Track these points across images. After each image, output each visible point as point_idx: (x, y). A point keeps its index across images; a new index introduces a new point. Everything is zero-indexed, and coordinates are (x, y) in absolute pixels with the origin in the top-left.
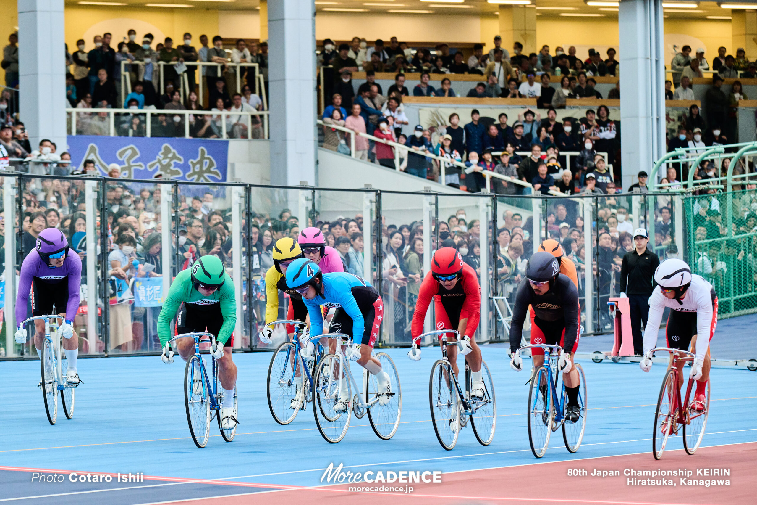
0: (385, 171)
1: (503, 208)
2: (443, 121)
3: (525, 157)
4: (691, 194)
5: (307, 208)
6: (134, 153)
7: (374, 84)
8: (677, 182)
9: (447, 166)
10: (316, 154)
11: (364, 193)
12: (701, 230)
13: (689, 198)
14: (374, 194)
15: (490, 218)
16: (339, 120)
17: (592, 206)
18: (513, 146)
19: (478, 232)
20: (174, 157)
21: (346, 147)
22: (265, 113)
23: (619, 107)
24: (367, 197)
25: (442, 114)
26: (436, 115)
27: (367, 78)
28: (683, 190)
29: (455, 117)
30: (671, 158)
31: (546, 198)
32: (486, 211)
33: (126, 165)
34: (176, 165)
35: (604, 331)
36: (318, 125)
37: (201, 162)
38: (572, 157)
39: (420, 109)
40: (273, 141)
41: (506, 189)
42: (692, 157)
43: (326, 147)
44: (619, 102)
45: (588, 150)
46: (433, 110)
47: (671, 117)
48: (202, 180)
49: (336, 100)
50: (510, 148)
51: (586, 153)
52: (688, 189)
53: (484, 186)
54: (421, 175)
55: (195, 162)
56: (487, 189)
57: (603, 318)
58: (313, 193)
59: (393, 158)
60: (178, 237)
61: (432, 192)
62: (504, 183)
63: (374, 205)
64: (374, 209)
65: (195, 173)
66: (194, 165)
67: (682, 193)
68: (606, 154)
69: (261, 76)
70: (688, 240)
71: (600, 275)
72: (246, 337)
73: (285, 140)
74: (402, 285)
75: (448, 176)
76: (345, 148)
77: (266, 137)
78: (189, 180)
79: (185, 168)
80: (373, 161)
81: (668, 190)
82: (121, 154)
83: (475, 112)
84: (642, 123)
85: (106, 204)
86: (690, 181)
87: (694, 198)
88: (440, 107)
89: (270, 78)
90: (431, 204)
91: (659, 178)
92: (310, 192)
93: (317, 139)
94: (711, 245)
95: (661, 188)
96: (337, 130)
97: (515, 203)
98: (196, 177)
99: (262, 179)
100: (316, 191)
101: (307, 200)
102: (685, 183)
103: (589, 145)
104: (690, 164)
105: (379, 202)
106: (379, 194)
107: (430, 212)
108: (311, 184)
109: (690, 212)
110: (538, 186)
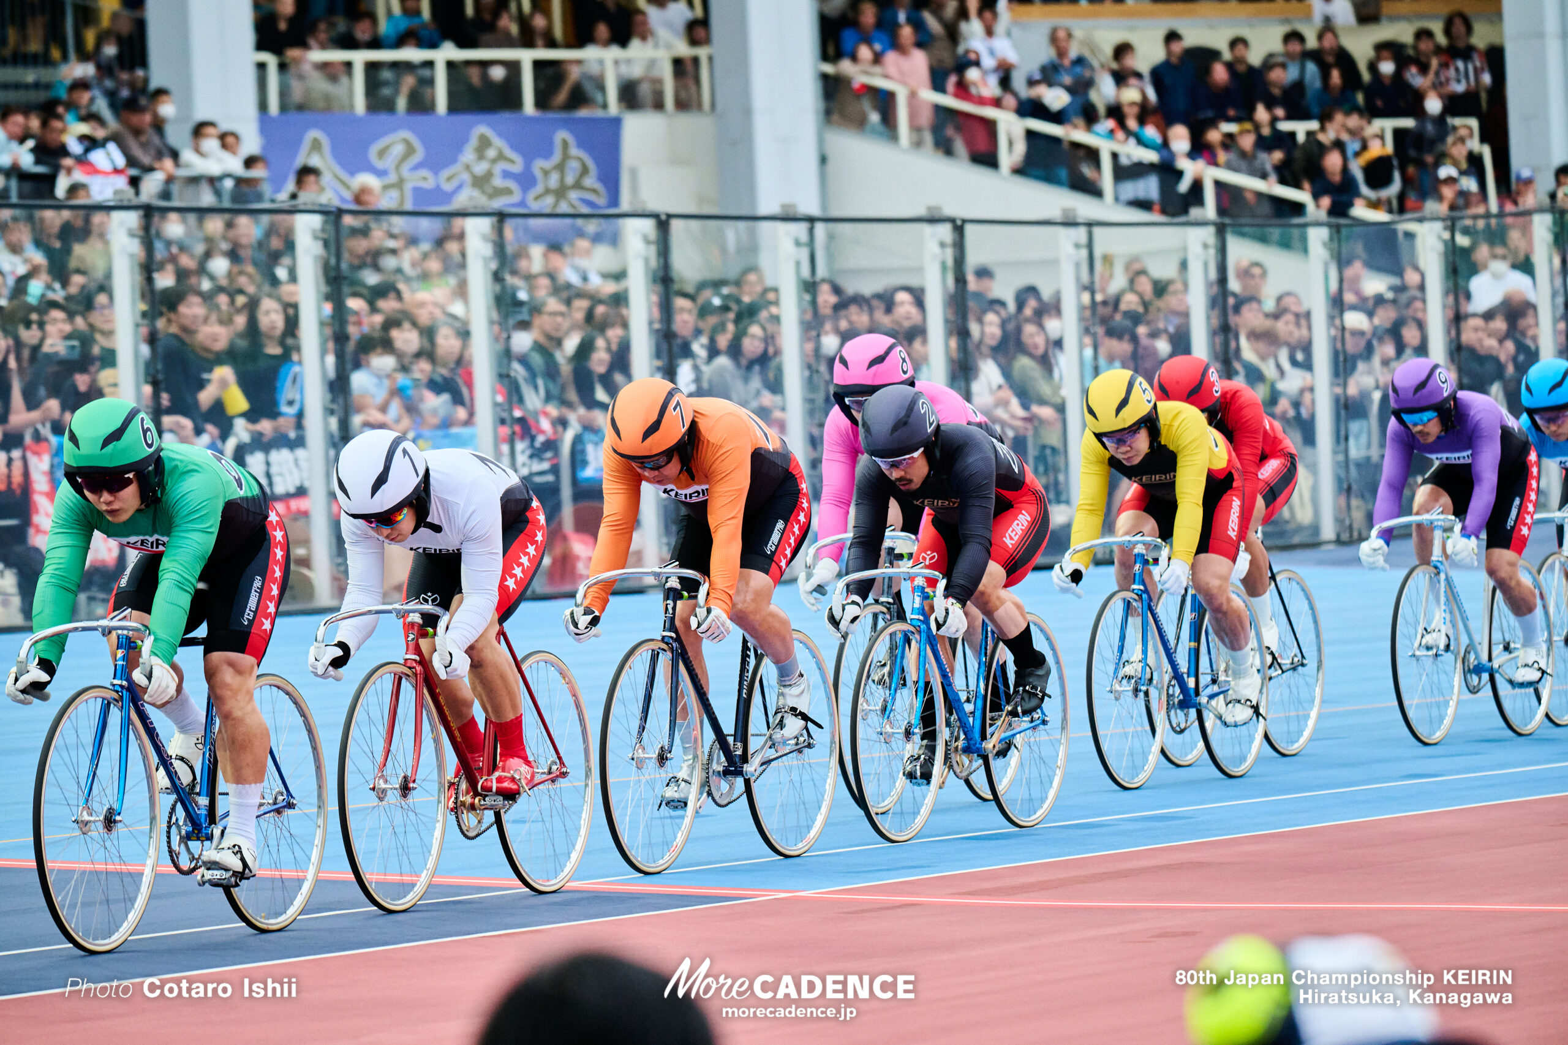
0: (980, 175)
1: (1239, 250)
3: (1294, 134)
5: (797, 262)
6: (410, 151)
10: (821, 142)
11: (925, 225)
14: (947, 228)
15: (1213, 275)
16: (871, 64)
17: (1443, 238)
18: (1269, 107)
19: (1183, 307)
20: (501, 157)
21: (885, 125)
22: (704, 52)
23: (1499, 18)
24: (933, 236)
25: (1100, 43)
26: (1088, 45)
32: (1203, 259)
33: (392, 178)
34: (506, 174)
36: (824, 76)
37: (561, 167)
40: (722, 115)
41: (1252, 208)
43: (842, 126)
44: (1500, 3)
48: (564, 208)
50: (1262, 115)
53: (1200, 202)
55: (547, 164)
56: (1210, 209)
58: (811, 231)
60: (509, 337)
61: (1080, 220)
62: (1247, 195)
63: (949, 251)
64: (950, 262)
65: (547, 191)
66: (546, 173)
68: (1474, 123)
73: (747, 112)
74: (1022, 432)
75: (1120, 185)
76: (881, 129)
77: (706, 106)
78: (535, 206)
79: (526, 180)
80: (950, 154)
82: (382, 154)
83: (1172, 37)
84: (1553, 51)
85: (344, 266)
88: (1095, 27)
90: (1078, 247)
92: (801, 229)
93: (820, 107)
96: (868, 88)
98: (549, 200)
99: (700, 200)
100: (817, 224)
101: (799, 248)
105: (959, 245)
106: (959, 228)
107: (1077, 265)
108: (812, 208)
110: (1326, 201)
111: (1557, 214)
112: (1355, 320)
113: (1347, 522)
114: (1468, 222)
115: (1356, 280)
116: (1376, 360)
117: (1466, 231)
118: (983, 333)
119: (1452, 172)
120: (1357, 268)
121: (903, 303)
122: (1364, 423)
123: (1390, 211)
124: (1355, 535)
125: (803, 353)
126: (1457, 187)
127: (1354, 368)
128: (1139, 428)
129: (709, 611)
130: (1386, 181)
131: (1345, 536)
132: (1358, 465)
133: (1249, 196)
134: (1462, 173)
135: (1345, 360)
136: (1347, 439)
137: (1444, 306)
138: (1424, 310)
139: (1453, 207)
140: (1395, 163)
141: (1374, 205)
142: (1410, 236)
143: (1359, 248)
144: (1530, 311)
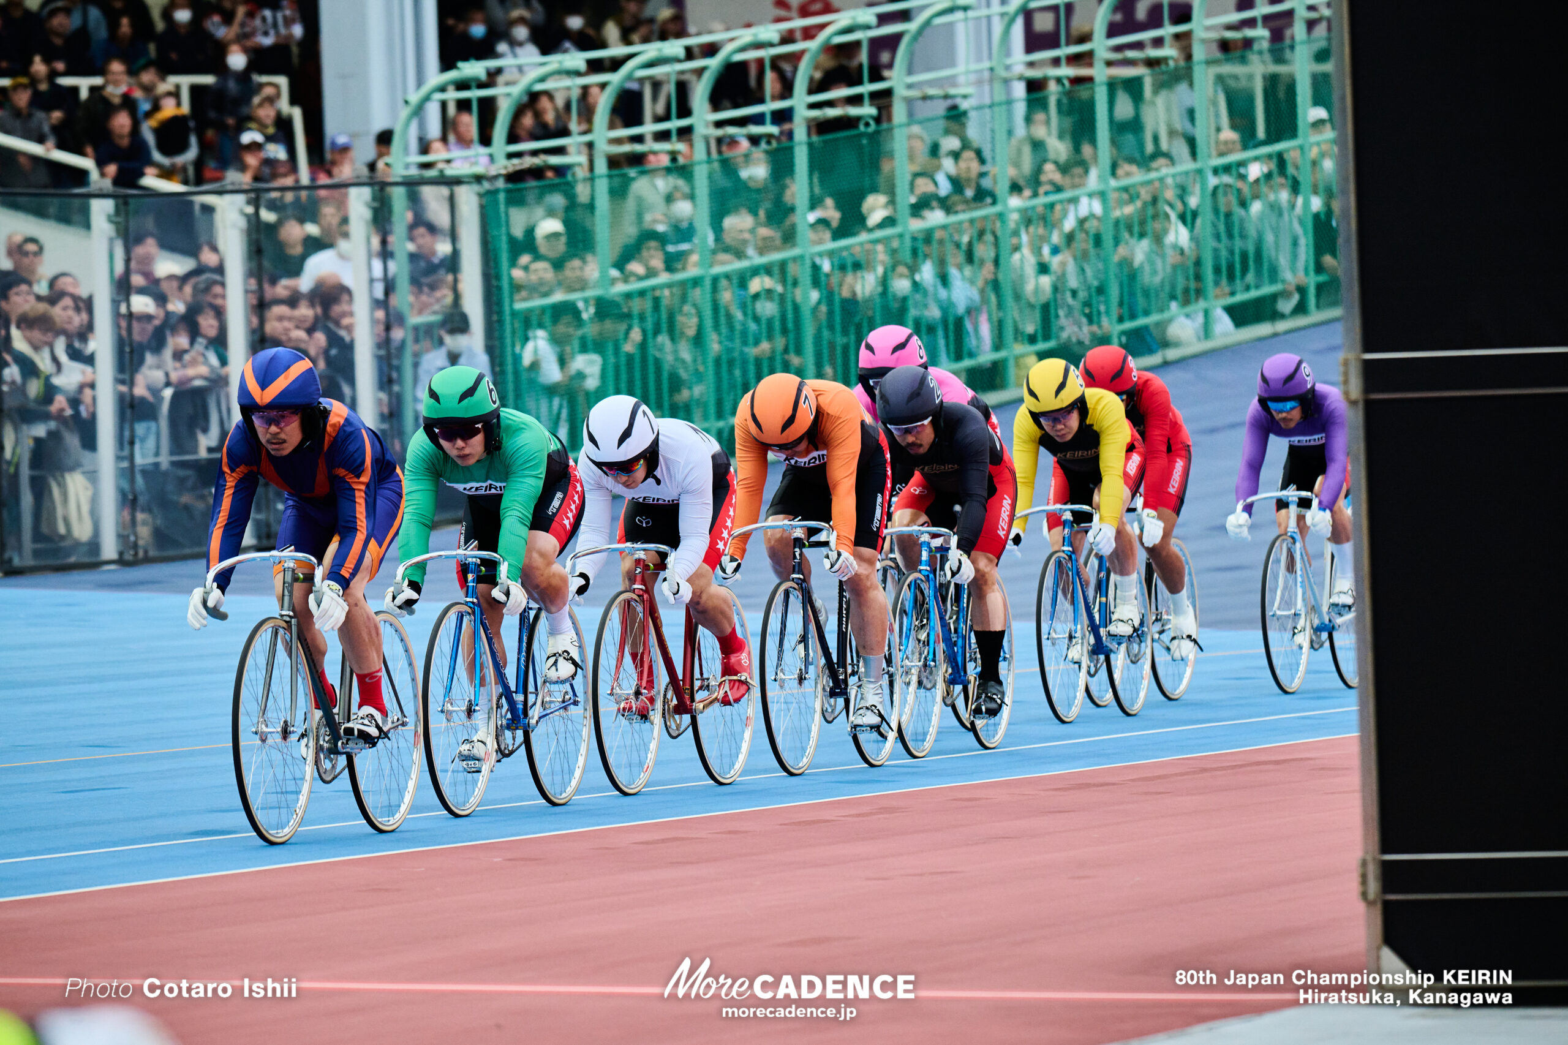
4: (502, 180)
13: (497, 191)
17: (245, 215)
18: (48, 60)
30: (452, 89)
38: (195, 90)
41: (27, 175)
42: (506, 84)
50: (38, 69)
62: (22, 160)
67: (480, 179)
81: (442, 171)
86: (499, 146)
87: (508, 191)
91: (420, 138)
95: (426, 165)
97: (47, 211)
104: (495, 103)
109: (499, 226)
110: (112, 169)
111: (377, 188)
112: (141, 304)
113: (132, 538)
114: (274, 195)
115: (148, 260)
116: (168, 353)
117: (272, 206)
119: (258, 137)
120: (150, 246)
122: (153, 425)
123: (185, 182)
124: (141, 554)
126: (263, 155)
127: (141, 361)
128: (1073, 409)
129: (839, 555)
130: (183, 148)
131: (128, 556)
132: (144, 472)
133: (24, 163)
134: (269, 139)
135: (132, 352)
136: (132, 443)
137: (247, 292)
138: (224, 297)
139: (257, 179)
140: (192, 124)
141: (166, 174)
142: (208, 210)
143: (150, 223)
144: (345, 297)
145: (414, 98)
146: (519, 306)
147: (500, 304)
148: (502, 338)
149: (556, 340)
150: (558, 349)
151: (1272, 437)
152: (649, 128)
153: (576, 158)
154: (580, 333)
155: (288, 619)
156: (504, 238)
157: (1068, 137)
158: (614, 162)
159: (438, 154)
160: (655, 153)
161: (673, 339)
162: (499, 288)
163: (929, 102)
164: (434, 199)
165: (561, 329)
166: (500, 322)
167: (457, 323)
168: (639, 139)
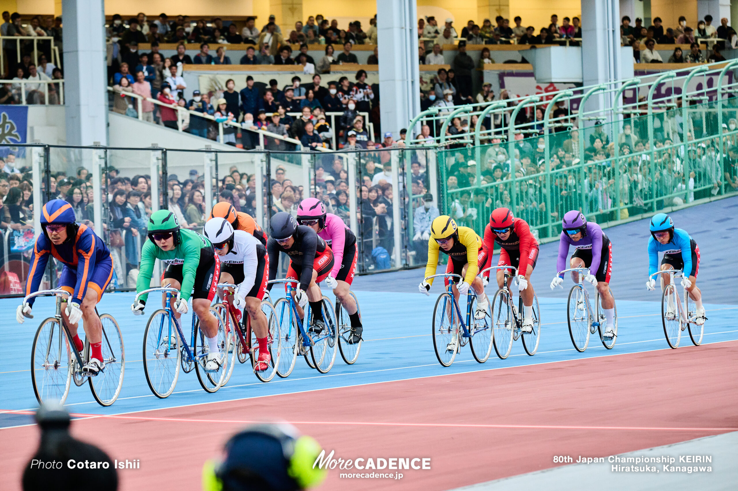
0: (170, 132)
1: (275, 163)
2: (220, 86)
3: (295, 117)
4: (444, 148)
5: (100, 165)
7: (158, 53)
8: (430, 138)
9: (226, 127)
10: (107, 118)
11: (151, 151)
12: (453, 180)
13: (442, 152)
14: (160, 152)
15: (265, 173)
16: (127, 87)
17: (356, 160)
18: (284, 108)
19: (253, 186)
21: (134, 110)
22: (60, 81)
23: (377, 71)
24: (154, 155)
25: (219, 80)
26: (214, 81)
27: (152, 49)
28: (436, 144)
29: (231, 82)
30: (425, 117)
31: (315, 153)
32: (261, 166)
35: (368, 271)
36: (109, 91)
38: (336, 117)
39: (199, 76)
40: (68, 107)
41: (278, 146)
42: (444, 115)
43: (116, 111)
44: (378, 67)
45: (351, 111)
46: (211, 76)
47: (424, 80)
49: (123, 69)
50: (281, 110)
51: (350, 113)
52: (441, 143)
53: (258, 144)
54: (201, 135)
56: (262, 147)
57: (367, 260)
58: (106, 152)
59: (176, 120)
61: (212, 150)
62: (276, 141)
63: (160, 162)
64: (160, 166)
67: (436, 147)
68: (366, 114)
69: (56, 48)
70: (441, 189)
71: (364, 222)
72: (47, 282)
73: (79, 105)
75: (227, 136)
76: (133, 112)
77: (62, 103)
80: (158, 123)
81: (423, 145)
83: (249, 78)
84: (398, 85)
86: (442, 137)
87: (446, 152)
88: (217, 74)
89: (65, 49)
90: (211, 160)
91: (414, 134)
92: (101, 152)
93: (107, 104)
94: (462, 193)
95: (417, 143)
96: (126, 96)
97: (286, 158)
99: (59, 140)
100: (108, 150)
101: (100, 158)
102: (438, 138)
103: (352, 106)
104: (441, 122)
105: (164, 159)
106: (164, 152)
107: (211, 167)
108: (104, 144)
109: (443, 164)
111: (401, 151)
115: (321, 175)
118: (174, 193)
119: (355, 133)
120: (321, 171)
121: (142, 182)
125: (102, 200)
126: (357, 139)
128: (450, 238)
133: (277, 142)
142: (341, 158)
144: (390, 188)
145: (413, 120)
146: (449, 191)
147: (443, 190)
148: (443, 202)
149: (462, 203)
150: (463, 206)
151: (571, 245)
152: (493, 130)
153: (467, 140)
154: (470, 200)
155: (58, 318)
156: (444, 168)
157: (638, 134)
158: (482, 142)
159: (421, 139)
160: (496, 139)
161: (502, 203)
162: (443, 185)
163: (591, 121)
164: (420, 155)
165: (463, 199)
166: (443, 197)
167: (428, 198)
168: (489, 134)
